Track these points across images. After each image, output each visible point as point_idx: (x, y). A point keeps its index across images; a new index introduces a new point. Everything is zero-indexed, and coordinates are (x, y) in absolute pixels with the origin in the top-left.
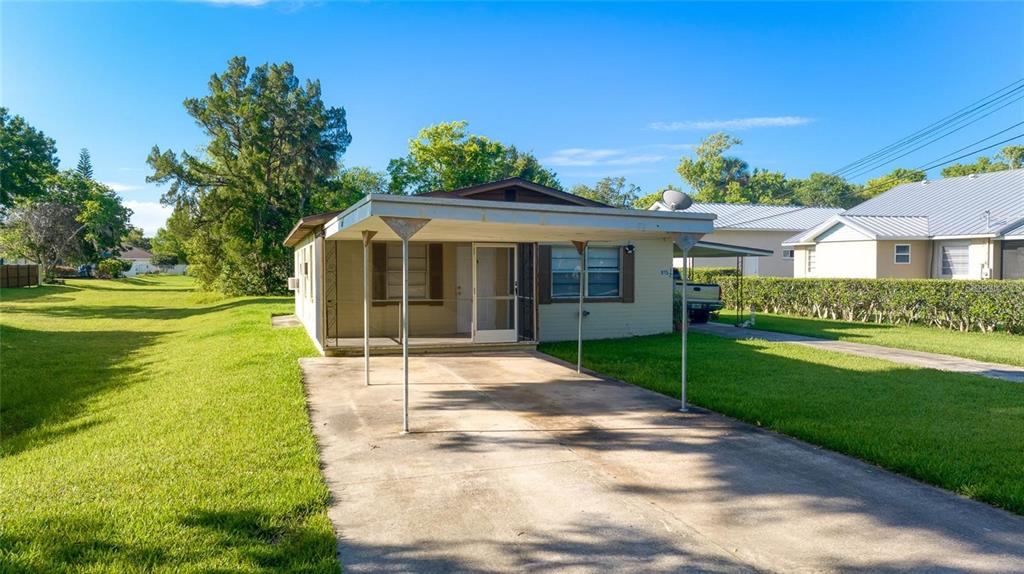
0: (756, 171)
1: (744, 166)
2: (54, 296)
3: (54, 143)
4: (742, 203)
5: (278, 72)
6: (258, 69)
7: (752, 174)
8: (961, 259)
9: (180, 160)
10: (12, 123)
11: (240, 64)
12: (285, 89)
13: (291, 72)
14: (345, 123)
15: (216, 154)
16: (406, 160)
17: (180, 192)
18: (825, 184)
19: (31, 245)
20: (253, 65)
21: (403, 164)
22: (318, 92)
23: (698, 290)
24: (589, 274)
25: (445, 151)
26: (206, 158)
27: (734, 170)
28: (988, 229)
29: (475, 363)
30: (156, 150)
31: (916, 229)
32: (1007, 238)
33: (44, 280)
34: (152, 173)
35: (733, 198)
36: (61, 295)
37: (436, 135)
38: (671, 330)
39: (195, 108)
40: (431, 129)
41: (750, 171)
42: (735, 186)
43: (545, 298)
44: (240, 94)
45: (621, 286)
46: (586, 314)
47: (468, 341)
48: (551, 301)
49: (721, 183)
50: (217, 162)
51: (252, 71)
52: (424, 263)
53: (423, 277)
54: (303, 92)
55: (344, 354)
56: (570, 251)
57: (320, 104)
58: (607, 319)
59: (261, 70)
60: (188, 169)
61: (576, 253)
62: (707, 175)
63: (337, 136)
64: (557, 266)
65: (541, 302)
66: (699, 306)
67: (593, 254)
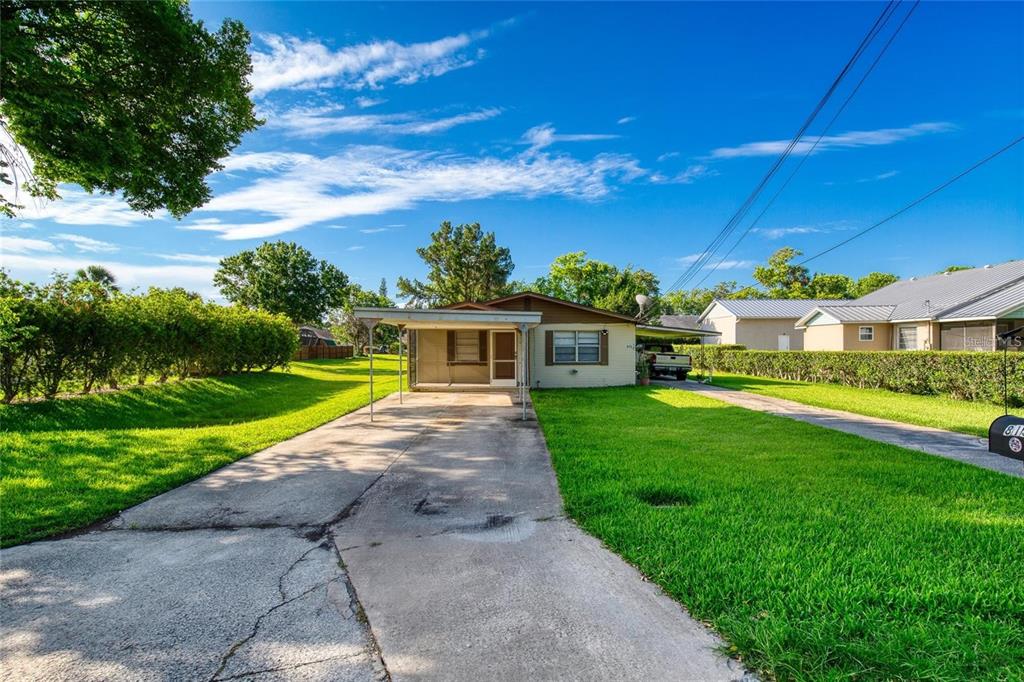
0: (816, 274)
1: (806, 271)
2: (355, 363)
4: (803, 299)
5: (470, 230)
6: (457, 229)
8: (913, 337)
9: (413, 285)
11: (447, 226)
12: (475, 238)
13: (480, 229)
14: (510, 257)
15: (432, 279)
16: (546, 279)
17: (415, 302)
18: (880, 281)
19: (351, 334)
20: (455, 226)
21: (544, 281)
22: (493, 240)
23: (674, 358)
24: (579, 348)
25: (571, 271)
26: (427, 282)
27: (798, 274)
28: (928, 314)
30: (401, 279)
31: (882, 314)
32: (941, 321)
33: (357, 354)
34: (400, 292)
35: (795, 294)
37: (565, 261)
38: (634, 383)
39: (422, 252)
40: (562, 257)
41: (811, 275)
42: (798, 285)
43: (549, 362)
44: (448, 243)
45: (599, 354)
46: (575, 372)
47: (488, 386)
48: (553, 364)
49: (787, 284)
50: (434, 284)
51: (454, 230)
52: (477, 342)
53: (476, 350)
54: (485, 240)
55: (419, 390)
56: (567, 334)
57: (494, 247)
58: (590, 375)
59: (459, 229)
60: (418, 289)
61: (571, 335)
62: (775, 278)
63: (506, 265)
64: (557, 343)
65: (547, 364)
66: (675, 369)
67: (581, 335)
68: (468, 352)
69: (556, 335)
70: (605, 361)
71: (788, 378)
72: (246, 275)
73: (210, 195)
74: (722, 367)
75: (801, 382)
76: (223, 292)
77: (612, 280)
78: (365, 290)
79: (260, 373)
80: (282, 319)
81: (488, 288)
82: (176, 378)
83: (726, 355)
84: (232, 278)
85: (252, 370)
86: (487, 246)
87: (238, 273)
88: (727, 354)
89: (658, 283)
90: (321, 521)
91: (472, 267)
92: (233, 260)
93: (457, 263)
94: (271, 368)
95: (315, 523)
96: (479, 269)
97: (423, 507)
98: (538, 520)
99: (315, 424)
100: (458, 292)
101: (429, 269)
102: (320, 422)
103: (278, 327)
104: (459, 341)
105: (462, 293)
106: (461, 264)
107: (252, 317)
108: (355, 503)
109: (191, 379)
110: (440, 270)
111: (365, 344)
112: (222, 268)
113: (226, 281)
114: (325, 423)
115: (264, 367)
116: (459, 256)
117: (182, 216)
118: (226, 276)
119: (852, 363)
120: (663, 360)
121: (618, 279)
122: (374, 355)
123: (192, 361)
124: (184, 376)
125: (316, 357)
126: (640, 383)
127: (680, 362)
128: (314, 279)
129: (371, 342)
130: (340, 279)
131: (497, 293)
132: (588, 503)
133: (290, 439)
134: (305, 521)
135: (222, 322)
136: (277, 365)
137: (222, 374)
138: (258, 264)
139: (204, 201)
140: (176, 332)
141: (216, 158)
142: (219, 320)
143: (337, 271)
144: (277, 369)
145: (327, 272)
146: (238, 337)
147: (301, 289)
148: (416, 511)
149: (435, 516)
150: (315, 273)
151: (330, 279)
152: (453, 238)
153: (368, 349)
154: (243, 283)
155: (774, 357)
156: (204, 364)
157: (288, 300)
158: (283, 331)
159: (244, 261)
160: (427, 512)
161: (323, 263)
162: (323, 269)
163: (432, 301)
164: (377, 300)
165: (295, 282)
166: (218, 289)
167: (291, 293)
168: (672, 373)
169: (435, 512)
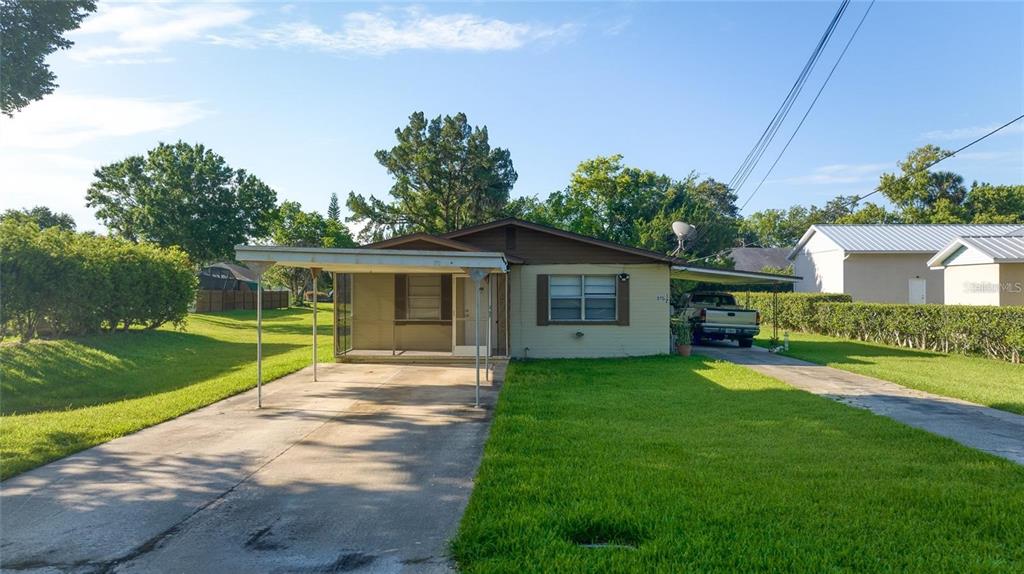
0: (975, 184)
1: (959, 180)
2: (294, 316)
3: (275, 194)
5: (451, 123)
6: (433, 121)
7: (969, 190)
9: (370, 203)
10: (249, 179)
11: (418, 119)
12: (460, 136)
13: (465, 121)
14: (511, 162)
15: (397, 196)
16: (564, 194)
17: (373, 229)
20: (429, 117)
21: (561, 197)
22: (486, 138)
23: (733, 315)
24: (586, 300)
25: (600, 183)
26: (388, 200)
27: (946, 185)
29: (428, 371)
30: (352, 194)
33: (295, 303)
34: (353, 213)
35: (940, 216)
36: (297, 316)
37: (590, 168)
38: (668, 353)
39: (382, 156)
40: (586, 163)
41: (967, 185)
42: (945, 202)
43: (542, 320)
44: (420, 144)
45: (617, 310)
46: (580, 335)
47: (449, 354)
48: (548, 323)
49: (929, 200)
50: (398, 203)
51: (429, 123)
52: (438, 290)
53: (437, 302)
54: (474, 139)
55: (350, 361)
56: (570, 279)
57: (488, 147)
58: (601, 341)
59: (436, 122)
60: (377, 210)
61: (575, 281)
62: (910, 192)
63: (505, 175)
64: (554, 292)
65: (539, 324)
66: (734, 331)
67: (590, 282)
68: (425, 306)
69: (552, 281)
70: (624, 320)
71: (908, 345)
72: (132, 191)
73: (54, 82)
74: (814, 326)
75: (928, 351)
76: (99, 215)
77: (662, 197)
78: (306, 209)
79: (142, 331)
80: (174, 255)
81: (478, 209)
82: (16, 340)
83: (821, 309)
84: (113, 195)
85: (132, 327)
86: (476, 147)
87: (123, 188)
88: (823, 306)
89: (735, 198)
90: (108, 558)
91: (457, 178)
92: (114, 169)
93: (432, 173)
94: (158, 325)
95: (98, 561)
96: (466, 182)
97: (261, 539)
98: (408, 562)
99: (177, 413)
100: (435, 214)
101: (390, 180)
102: (185, 409)
103: (168, 266)
104: (413, 290)
105: (441, 215)
106: (440, 174)
107: (131, 252)
108: (173, 530)
109: (40, 341)
110: (408, 182)
111: (305, 289)
112: (97, 180)
113: (103, 199)
114: (193, 410)
115: (149, 322)
116: (437, 162)
117: (15, 112)
118: (104, 192)
119: (998, 324)
120: (716, 319)
121: (670, 193)
122: (320, 305)
123: (39, 316)
124: (27, 337)
125: (234, 308)
126: (676, 353)
127: (740, 321)
128: (227, 196)
129: (315, 285)
130: (266, 195)
131: (493, 214)
132: (482, 540)
133: (133, 432)
134: (85, 558)
135: (85, 260)
136: (168, 320)
137: (86, 332)
138: (149, 175)
139: (44, 92)
140: (14, 276)
141: (61, 30)
142: (80, 257)
143: (261, 185)
144: (167, 326)
145: (246, 186)
146: (108, 281)
147: (208, 210)
148: (249, 543)
149: (272, 552)
150: (229, 187)
151: (250, 197)
152: (428, 135)
153: (311, 296)
154: (129, 201)
155: (888, 314)
156: (59, 318)
157: (192, 225)
158: (176, 272)
159: (129, 170)
160: (260, 547)
161: (241, 172)
162: (240, 180)
163: (397, 227)
164: (324, 225)
165: (200, 201)
166: (94, 210)
167: (196, 216)
168: (731, 337)
169: (273, 547)
